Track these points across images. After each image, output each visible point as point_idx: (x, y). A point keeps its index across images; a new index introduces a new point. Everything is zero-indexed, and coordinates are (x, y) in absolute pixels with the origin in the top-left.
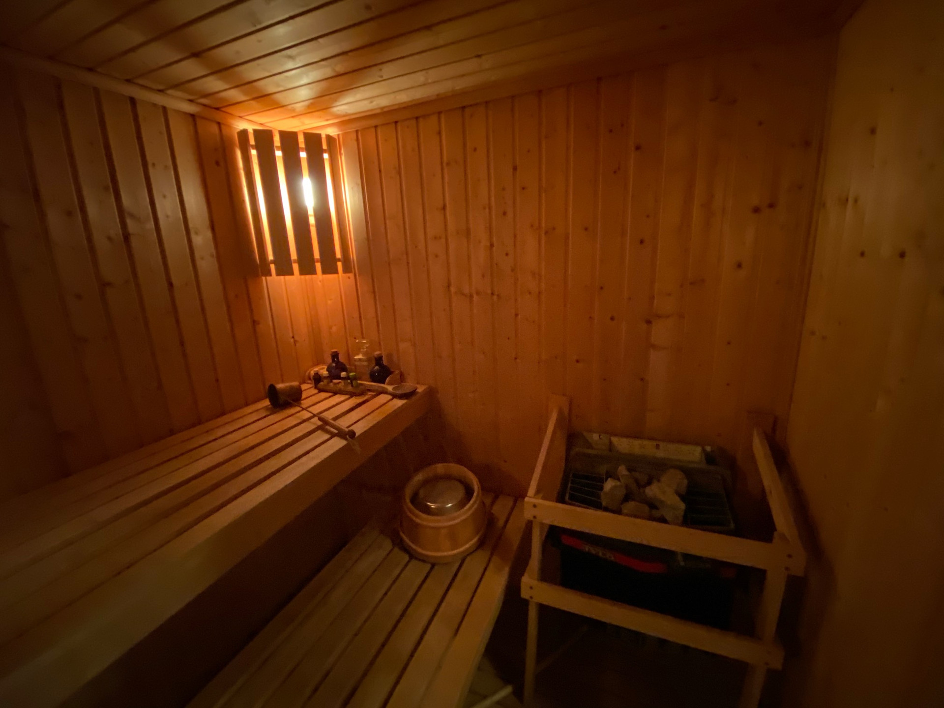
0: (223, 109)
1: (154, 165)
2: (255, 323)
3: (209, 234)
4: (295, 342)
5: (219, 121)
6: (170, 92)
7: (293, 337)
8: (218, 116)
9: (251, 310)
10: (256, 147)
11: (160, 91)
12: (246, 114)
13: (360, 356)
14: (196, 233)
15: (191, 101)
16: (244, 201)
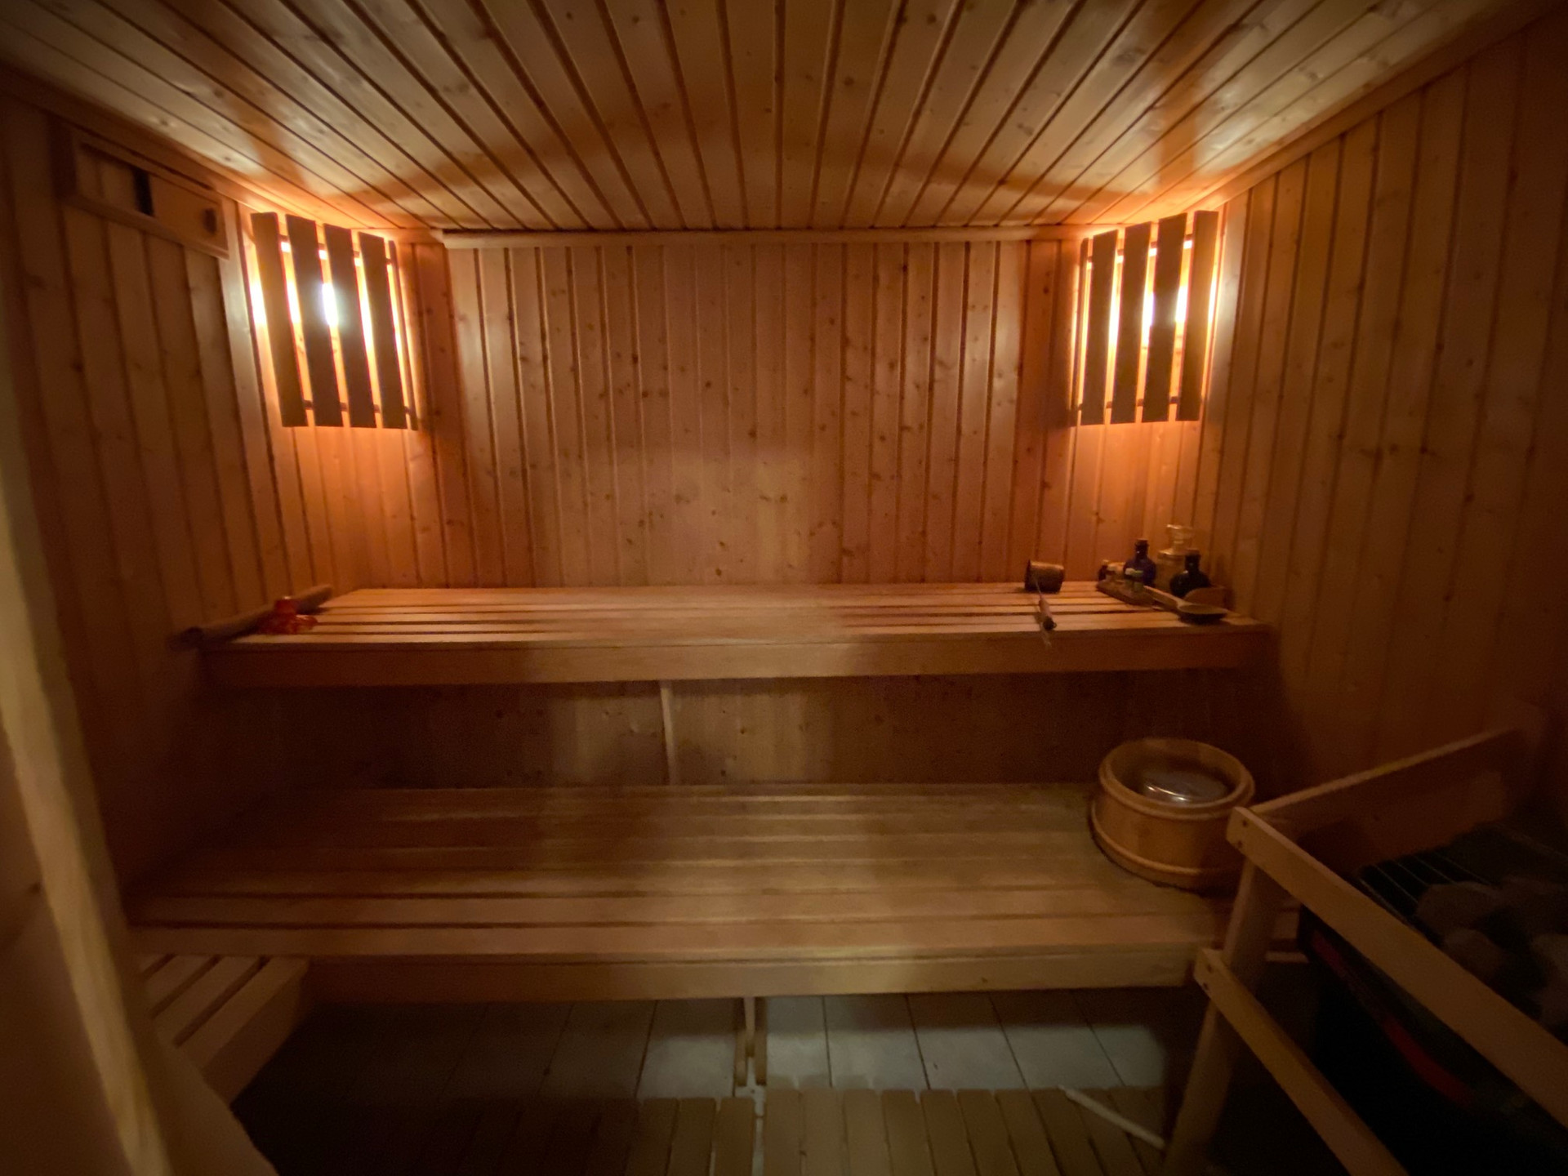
0: (1066, 222)
1: (974, 307)
2: (1045, 485)
3: (1014, 376)
4: (1099, 521)
5: (1060, 237)
6: (1004, 223)
7: (1097, 514)
8: (1058, 233)
9: (1044, 467)
10: (1093, 259)
11: (996, 226)
12: (1094, 218)
13: (1168, 552)
14: (1000, 376)
15: (1028, 225)
16: (1070, 331)
